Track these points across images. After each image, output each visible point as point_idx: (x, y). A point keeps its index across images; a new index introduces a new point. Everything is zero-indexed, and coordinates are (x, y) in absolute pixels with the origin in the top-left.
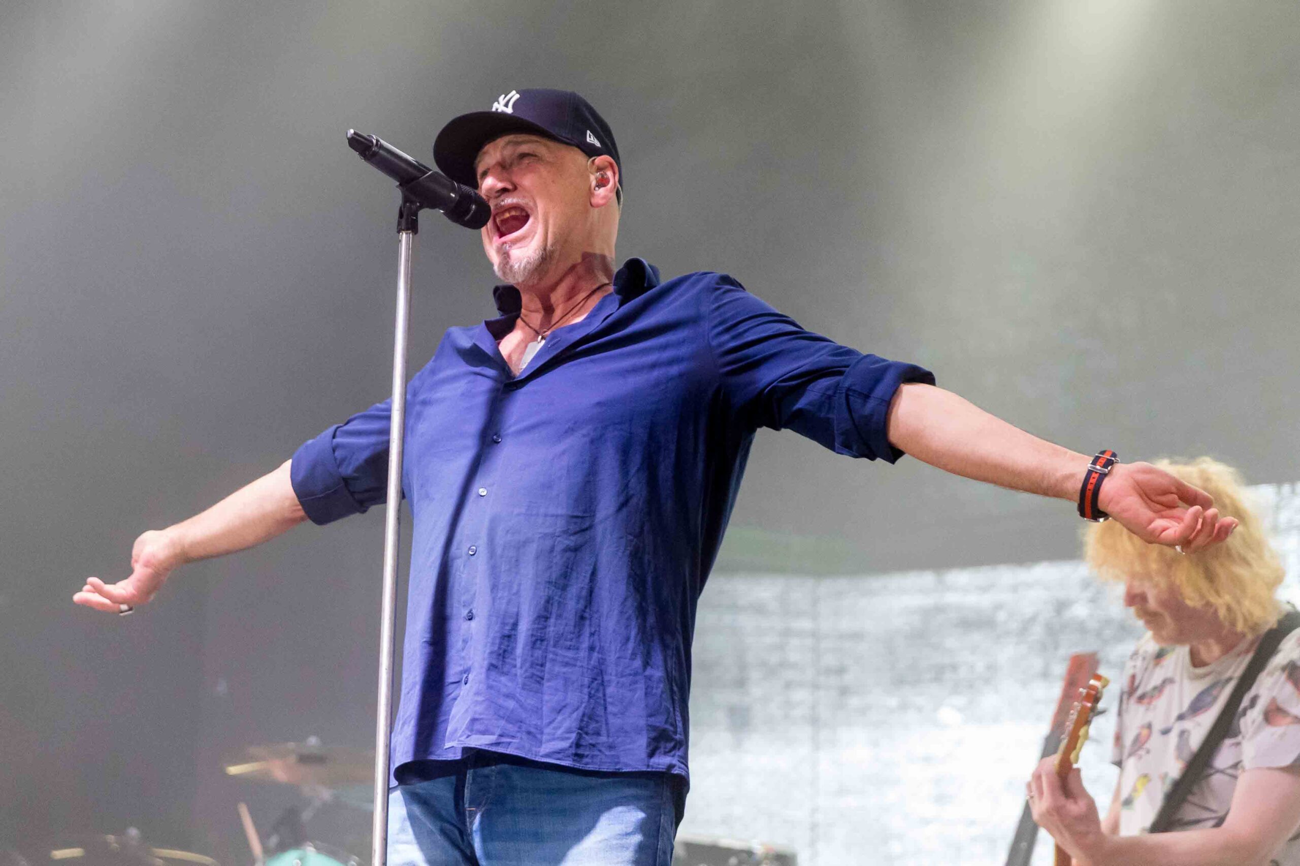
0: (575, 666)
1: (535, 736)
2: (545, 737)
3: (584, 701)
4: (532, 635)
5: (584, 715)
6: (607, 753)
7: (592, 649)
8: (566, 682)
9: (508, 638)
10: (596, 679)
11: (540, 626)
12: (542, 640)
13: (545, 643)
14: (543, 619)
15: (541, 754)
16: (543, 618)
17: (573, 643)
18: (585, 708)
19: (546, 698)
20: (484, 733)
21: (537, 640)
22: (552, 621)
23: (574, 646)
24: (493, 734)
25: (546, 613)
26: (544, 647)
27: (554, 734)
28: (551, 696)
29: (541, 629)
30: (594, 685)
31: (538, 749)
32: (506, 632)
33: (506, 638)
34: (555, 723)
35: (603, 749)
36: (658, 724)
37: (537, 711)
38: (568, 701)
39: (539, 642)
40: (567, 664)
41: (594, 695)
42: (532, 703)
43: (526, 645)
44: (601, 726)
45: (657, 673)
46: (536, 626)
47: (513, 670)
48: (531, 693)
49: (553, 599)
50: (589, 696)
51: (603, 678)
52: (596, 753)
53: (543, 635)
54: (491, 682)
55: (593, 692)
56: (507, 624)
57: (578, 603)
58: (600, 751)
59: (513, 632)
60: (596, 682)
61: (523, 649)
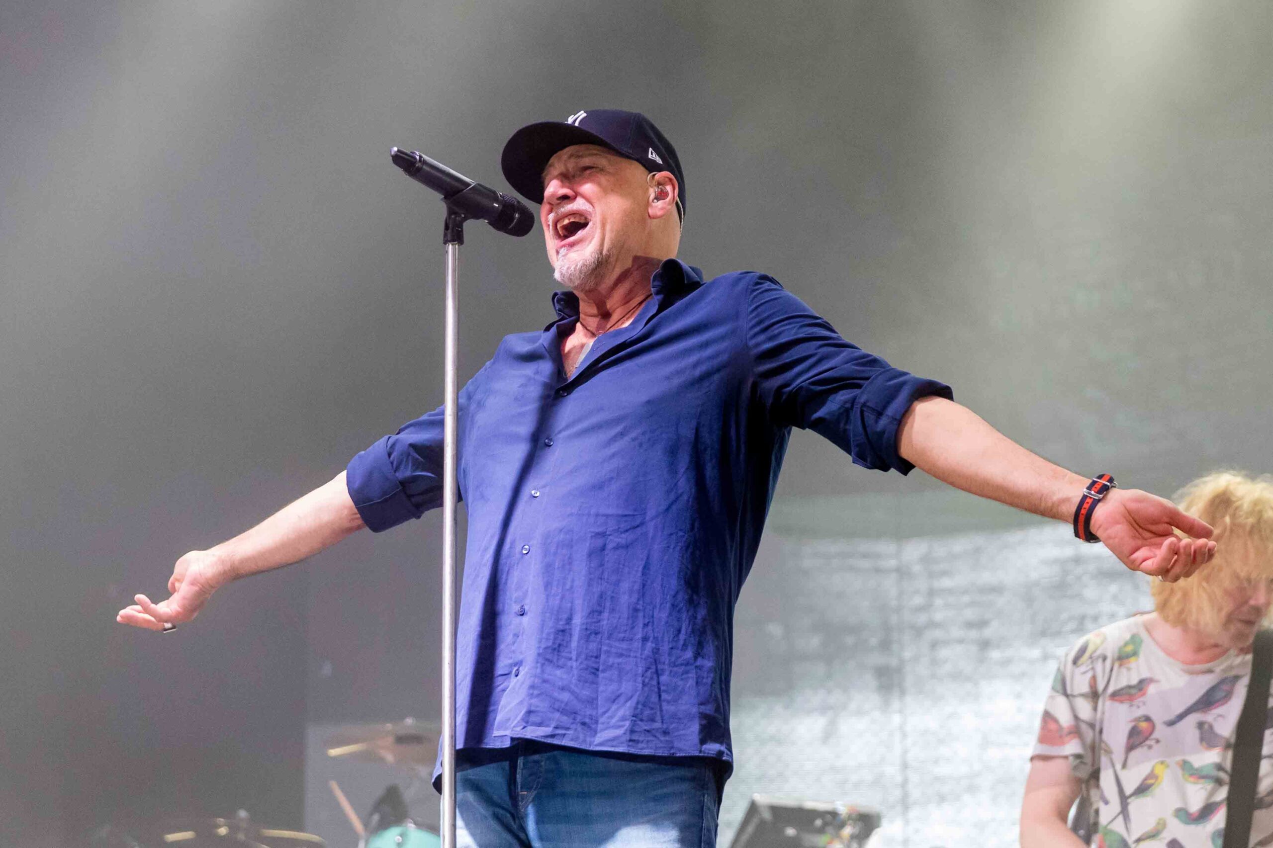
0: (629, 656)
1: (589, 727)
2: (600, 727)
3: (638, 689)
4: (586, 629)
5: (638, 703)
6: (662, 739)
7: (645, 639)
8: (620, 672)
9: (563, 632)
10: (649, 668)
11: (594, 620)
12: (596, 634)
13: (599, 636)
14: (596, 614)
15: (595, 743)
16: (595, 612)
17: (627, 635)
18: (639, 696)
19: (601, 688)
20: (540, 725)
21: (591, 633)
22: (606, 615)
23: (628, 638)
24: (548, 726)
25: (598, 608)
26: (598, 640)
27: (608, 723)
28: (606, 688)
29: (595, 622)
30: (649, 674)
31: (592, 739)
32: (561, 628)
33: (560, 633)
34: (610, 712)
35: (658, 735)
36: (708, 712)
37: (592, 702)
38: (623, 690)
39: (593, 635)
40: (621, 655)
41: (648, 683)
42: (587, 693)
43: (580, 639)
44: (656, 713)
45: (708, 663)
46: (590, 620)
47: (569, 663)
48: (587, 685)
49: (606, 594)
50: (643, 684)
51: (657, 667)
52: (651, 738)
53: (596, 628)
54: (546, 676)
55: (647, 680)
56: (561, 620)
57: (630, 597)
58: (655, 736)
59: (567, 627)
60: (650, 671)
61: (579, 642)
